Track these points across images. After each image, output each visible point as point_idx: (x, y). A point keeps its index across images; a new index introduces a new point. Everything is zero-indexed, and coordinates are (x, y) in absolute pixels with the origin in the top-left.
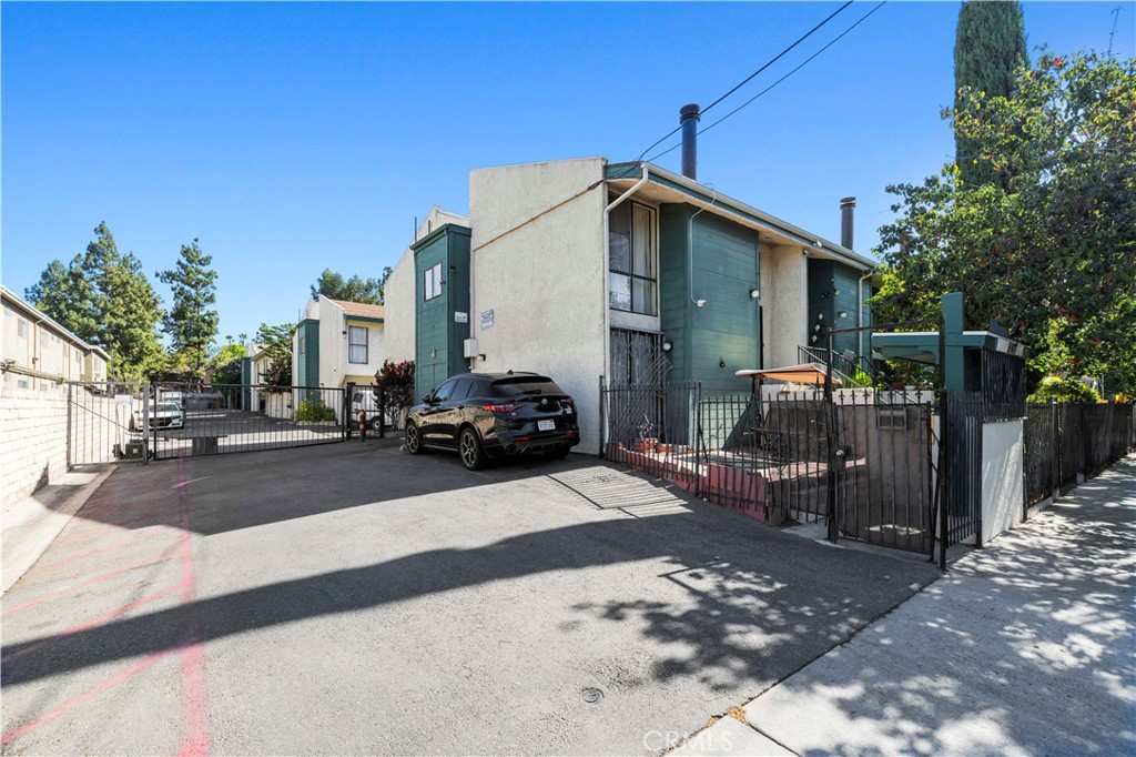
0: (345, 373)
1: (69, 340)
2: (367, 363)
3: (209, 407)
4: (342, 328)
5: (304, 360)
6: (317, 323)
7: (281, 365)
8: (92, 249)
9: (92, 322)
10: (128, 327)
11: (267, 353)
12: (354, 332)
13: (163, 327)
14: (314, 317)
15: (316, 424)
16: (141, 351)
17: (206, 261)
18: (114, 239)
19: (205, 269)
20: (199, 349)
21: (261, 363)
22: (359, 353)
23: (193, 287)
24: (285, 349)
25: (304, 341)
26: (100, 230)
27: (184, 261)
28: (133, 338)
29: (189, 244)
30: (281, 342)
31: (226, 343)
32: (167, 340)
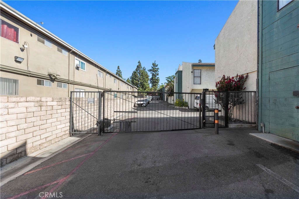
0: (192, 88)
1: (128, 85)
2: (201, 84)
3: (157, 100)
4: (191, 70)
5: (177, 85)
6: (181, 72)
7: (171, 88)
8: (138, 66)
9: (137, 82)
10: (143, 82)
11: (168, 85)
12: (195, 71)
13: (150, 82)
14: (181, 69)
15: (181, 108)
16: (146, 88)
17: (157, 66)
18: (141, 64)
19: (157, 68)
20: (156, 86)
21: (167, 88)
22: (197, 80)
23: (154, 72)
24: (172, 83)
25: (177, 79)
26: (139, 62)
27: (153, 66)
28: (144, 85)
29: (154, 63)
30: (171, 81)
31: (161, 85)
32: (151, 85)
